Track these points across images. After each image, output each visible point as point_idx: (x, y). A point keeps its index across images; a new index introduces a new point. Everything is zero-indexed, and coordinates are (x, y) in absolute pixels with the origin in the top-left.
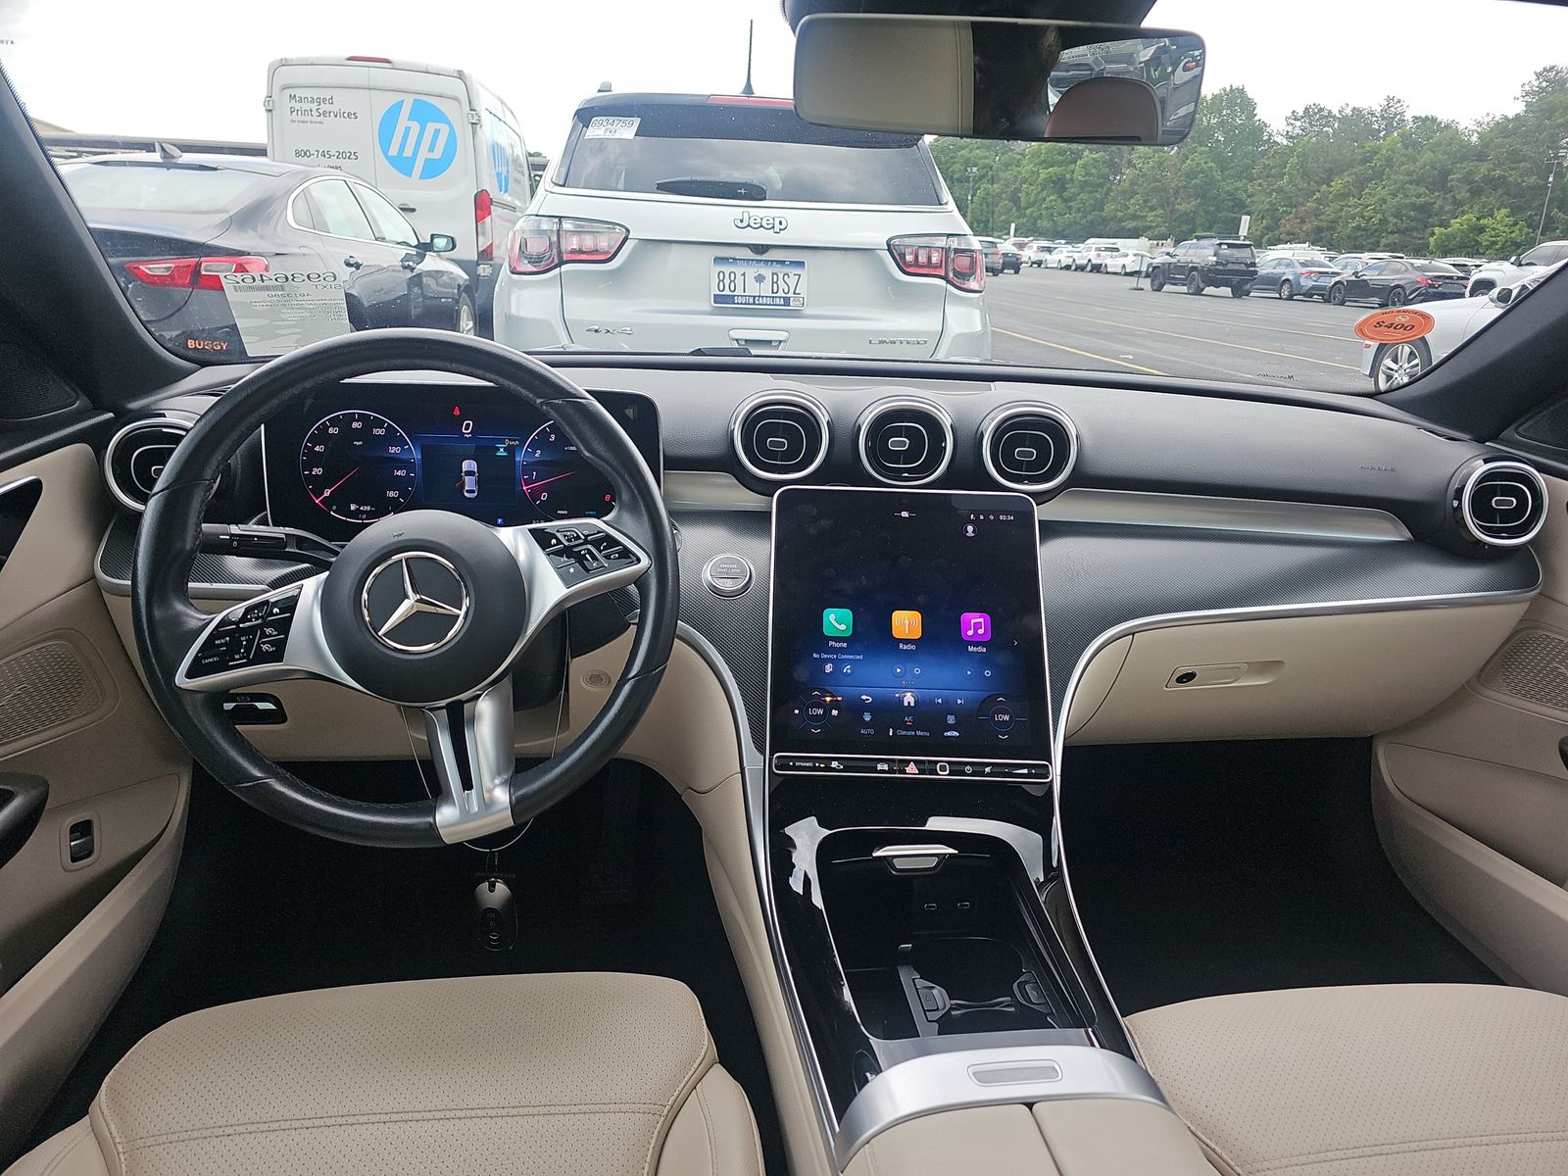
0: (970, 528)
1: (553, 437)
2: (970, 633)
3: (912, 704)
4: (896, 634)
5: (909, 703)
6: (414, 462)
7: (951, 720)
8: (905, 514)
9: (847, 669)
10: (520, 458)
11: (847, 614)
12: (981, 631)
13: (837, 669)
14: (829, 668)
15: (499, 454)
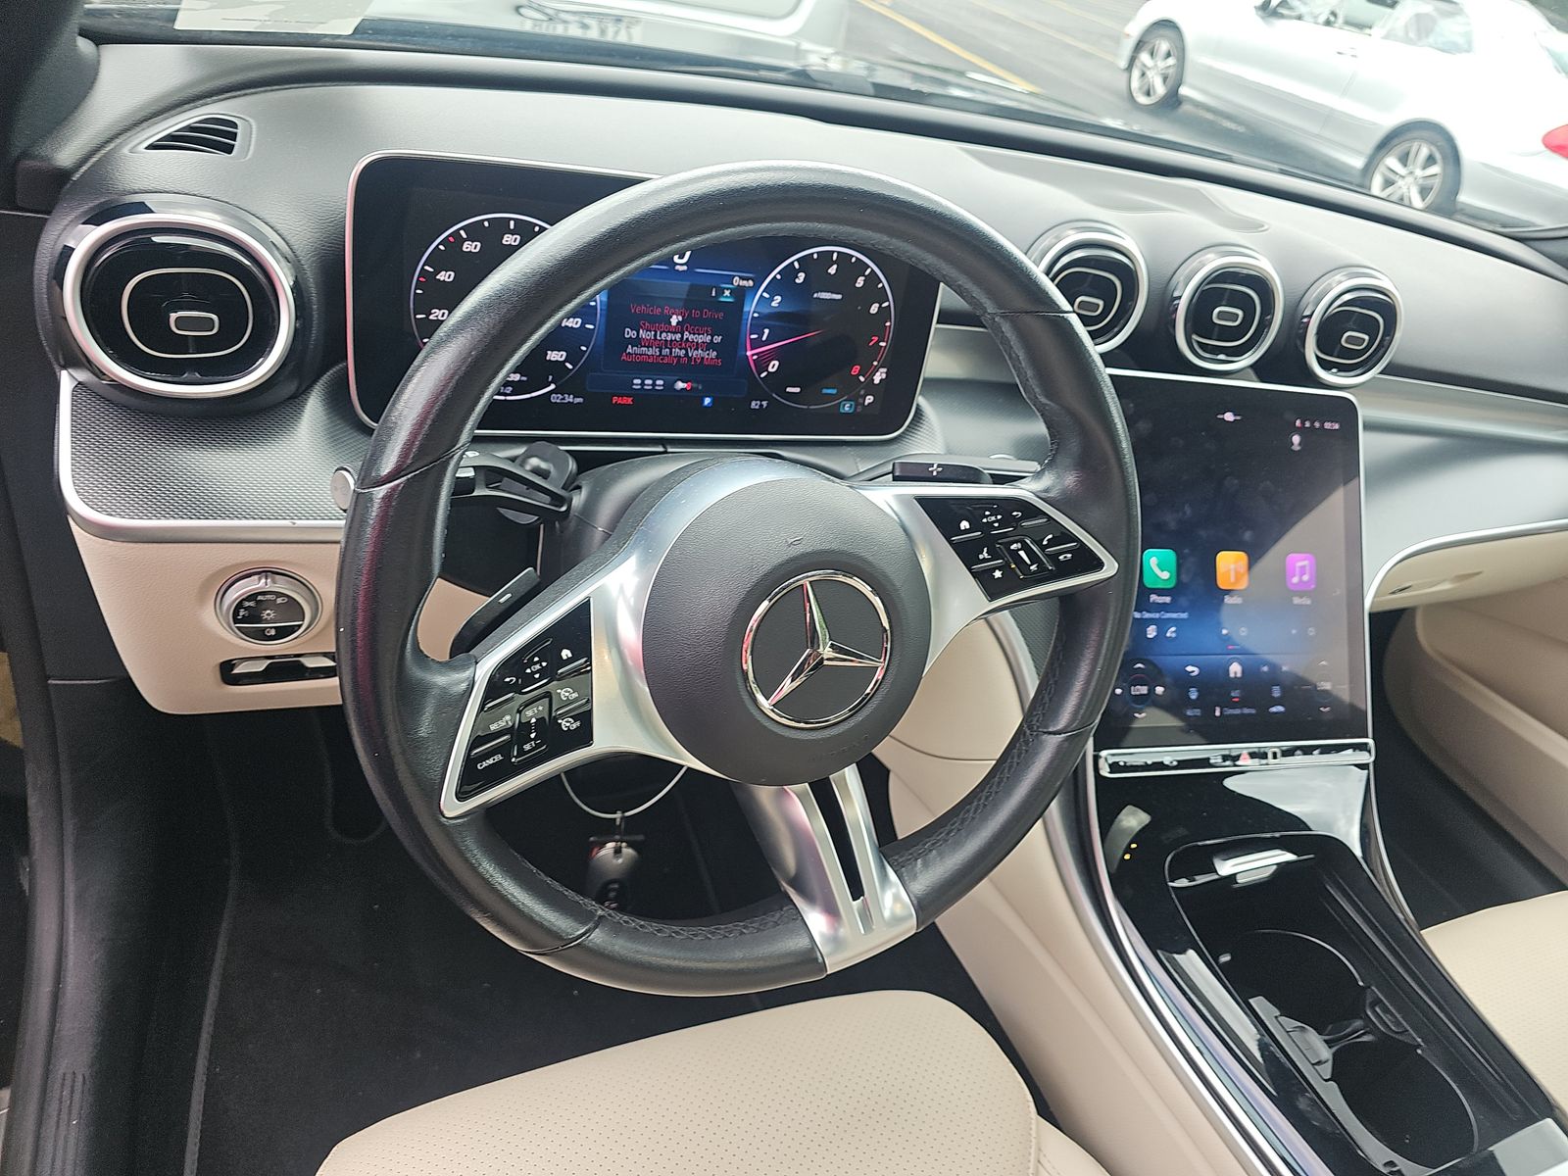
0: (1296, 439)
1: (802, 276)
2: (1295, 580)
3: (1239, 675)
4: (1222, 584)
5: (1236, 673)
6: (595, 307)
7: (1276, 692)
8: (1229, 417)
9: (1171, 632)
10: (751, 308)
11: (1169, 555)
12: (1306, 578)
13: (1161, 632)
14: (1152, 632)
15: (722, 299)
